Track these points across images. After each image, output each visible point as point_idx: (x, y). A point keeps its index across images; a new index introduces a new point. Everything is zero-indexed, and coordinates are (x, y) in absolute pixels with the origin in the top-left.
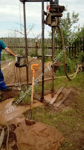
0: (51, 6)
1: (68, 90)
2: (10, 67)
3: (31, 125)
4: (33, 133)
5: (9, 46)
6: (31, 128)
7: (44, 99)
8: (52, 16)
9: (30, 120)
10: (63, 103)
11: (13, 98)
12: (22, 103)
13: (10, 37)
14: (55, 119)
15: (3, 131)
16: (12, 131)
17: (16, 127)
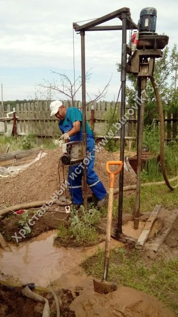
0: (140, 34)
1: (170, 212)
2: (43, 163)
3: (108, 293)
4: (114, 311)
5: (35, 119)
6: (108, 300)
7: (122, 233)
8: (141, 57)
9: (105, 282)
10: (165, 242)
11: (54, 231)
12: (75, 241)
13: (39, 99)
14: (152, 277)
15: (47, 306)
16: (65, 307)
17: (72, 296)
